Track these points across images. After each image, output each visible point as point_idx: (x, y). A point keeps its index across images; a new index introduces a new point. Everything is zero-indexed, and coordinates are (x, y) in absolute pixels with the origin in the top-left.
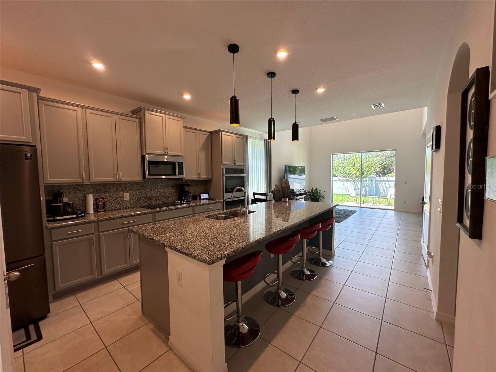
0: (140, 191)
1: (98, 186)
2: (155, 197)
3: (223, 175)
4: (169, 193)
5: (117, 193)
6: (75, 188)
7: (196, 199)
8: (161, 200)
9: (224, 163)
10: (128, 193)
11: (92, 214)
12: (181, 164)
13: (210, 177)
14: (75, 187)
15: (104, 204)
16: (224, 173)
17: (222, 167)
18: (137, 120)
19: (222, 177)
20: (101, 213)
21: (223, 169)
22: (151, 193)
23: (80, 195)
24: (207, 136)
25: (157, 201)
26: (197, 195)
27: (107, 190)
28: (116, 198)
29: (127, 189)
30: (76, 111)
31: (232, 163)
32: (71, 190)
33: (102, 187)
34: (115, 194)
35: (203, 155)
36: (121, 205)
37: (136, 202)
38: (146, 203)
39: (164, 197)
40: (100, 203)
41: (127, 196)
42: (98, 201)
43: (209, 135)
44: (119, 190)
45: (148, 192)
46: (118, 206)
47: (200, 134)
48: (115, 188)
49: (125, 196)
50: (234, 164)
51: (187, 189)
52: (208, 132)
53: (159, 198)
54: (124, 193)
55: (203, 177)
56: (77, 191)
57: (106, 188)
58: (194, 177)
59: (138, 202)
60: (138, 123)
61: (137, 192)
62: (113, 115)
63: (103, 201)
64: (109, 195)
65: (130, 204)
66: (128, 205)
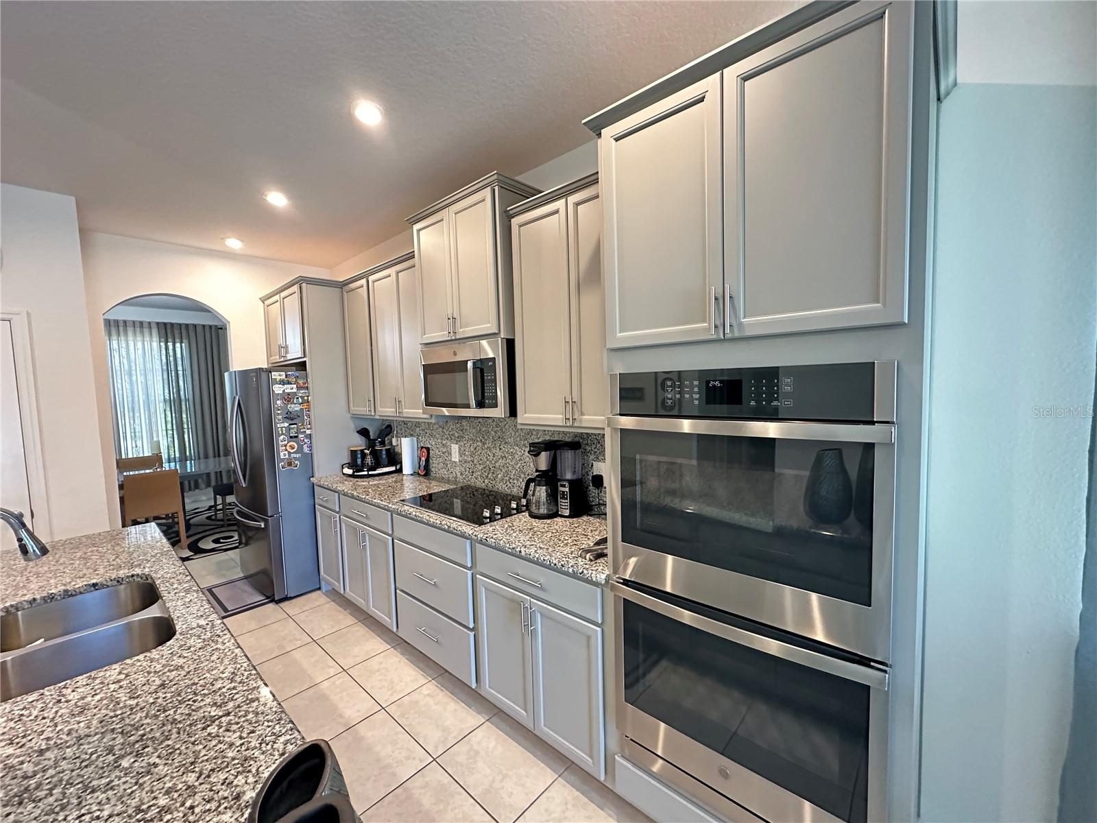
0: (475, 446)
3: (612, 421)
5: (444, 442)
9: (620, 337)
10: (457, 446)
12: (491, 368)
15: (427, 461)
16: (617, 408)
22: (494, 454)
25: (508, 483)
27: (432, 432)
28: (443, 453)
29: (456, 435)
33: (428, 426)
34: (441, 443)
36: (449, 470)
38: (486, 481)
40: (423, 459)
42: (421, 453)
44: (445, 436)
45: (489, 449)
46: (446, 472)
47: (577, 204)
48: (440, 429)
49: (453, 453)
54: (453, 445)
57: (431, 429)
59: (473, 473)
61: (471, 446)
62: (391, 271)
63: (426, 456)
64: (435, 444)
65: (461, 474)
66: (458, 474)
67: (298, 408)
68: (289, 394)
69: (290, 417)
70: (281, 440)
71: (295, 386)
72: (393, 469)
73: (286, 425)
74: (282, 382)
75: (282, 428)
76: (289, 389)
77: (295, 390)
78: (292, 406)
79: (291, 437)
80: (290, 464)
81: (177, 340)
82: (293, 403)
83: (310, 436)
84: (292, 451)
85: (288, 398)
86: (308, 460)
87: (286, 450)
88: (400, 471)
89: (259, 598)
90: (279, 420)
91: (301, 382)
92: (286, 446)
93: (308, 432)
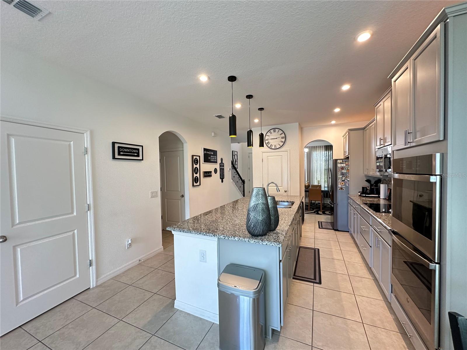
67: (345, 171)
68: (343, 167)
69: (343, 174)
70: (339, 181)
71: (345, 164)
72: (377, 196)
73: (341, 176)
74: (341, 163)
75: (340, 177)
76: (343, 165)
77: (345, 166)
78: (343, 171)
79: (343, 180)
80: (341, 189)
81: (329, 150)
82: (344, 170)
83: (348, 181)
84: (342, 185)
85: (342, 168)
86: (348, 188)
87: (341, 184)
88: (379, 197)
89: (331, 228)
90: (339, 175)
91: (347, 163)
92: (340, 183)
93: (348, 179)
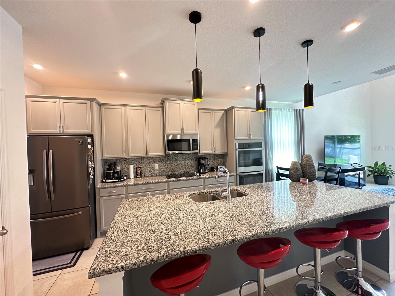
0: (166, 163)
1: (138, 159)
2: (178, 168)
3: (236, 150)
4: (189, 165)
5: (150, 164)
6: (124, 161)
7: (214, 171)
8: (182, 170)
9: (237, 138)
10: (158, 164)
11: (132, 178)
12: (195, 141)
13: (225, 151)
14: (124, 159)
15: (141, 172)
16: (237, 148)
17: (235, 141)
18: (161, 109)
19: (235, 151)
20: (139, 178)
21: (236, 143)
22: (174, 165)
23: (127, 165)
24: (222, 114)
25: (180, 171)
26: (215, 167)
27: (144, 162)
28: (149, 168)
29: (157, 161)
30: (121, 109)
31: (247, 138)
32: (122, 162)
33: (140, 160)
34: (149, 165)
35: (218, 132)
36: (152, 173)
37: (163, 171)
38: (171, 173)
39: (185, 168)
40: (139, 171)
41: (156, 167)
42: (137, 170)
43: (224, 113)
44: (151, 162)
45: (173, 163)
46: (151, 174)
47: (215, 113)
48: (148, 160)
49: (155, 167)
50: (249, 139)
51: (203, 162)
52: (223, 111)
53: (181, 169)
54: (155, 165)
55: (218, 151)
56: (125, 162)
57: (143, 160)
58: (210, 152)
59: (165, 171)
60: (161, 111)
61: (164, 163)
62: (144, 108)
63: (140, 170)
64: (145, 166)
65: (159, 173)
66: (158, 173)
74: (90, 144)
77: (91, 147)
92: (91, 173)
93: (94, 166)
